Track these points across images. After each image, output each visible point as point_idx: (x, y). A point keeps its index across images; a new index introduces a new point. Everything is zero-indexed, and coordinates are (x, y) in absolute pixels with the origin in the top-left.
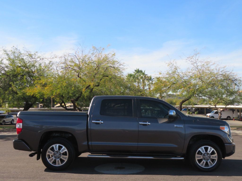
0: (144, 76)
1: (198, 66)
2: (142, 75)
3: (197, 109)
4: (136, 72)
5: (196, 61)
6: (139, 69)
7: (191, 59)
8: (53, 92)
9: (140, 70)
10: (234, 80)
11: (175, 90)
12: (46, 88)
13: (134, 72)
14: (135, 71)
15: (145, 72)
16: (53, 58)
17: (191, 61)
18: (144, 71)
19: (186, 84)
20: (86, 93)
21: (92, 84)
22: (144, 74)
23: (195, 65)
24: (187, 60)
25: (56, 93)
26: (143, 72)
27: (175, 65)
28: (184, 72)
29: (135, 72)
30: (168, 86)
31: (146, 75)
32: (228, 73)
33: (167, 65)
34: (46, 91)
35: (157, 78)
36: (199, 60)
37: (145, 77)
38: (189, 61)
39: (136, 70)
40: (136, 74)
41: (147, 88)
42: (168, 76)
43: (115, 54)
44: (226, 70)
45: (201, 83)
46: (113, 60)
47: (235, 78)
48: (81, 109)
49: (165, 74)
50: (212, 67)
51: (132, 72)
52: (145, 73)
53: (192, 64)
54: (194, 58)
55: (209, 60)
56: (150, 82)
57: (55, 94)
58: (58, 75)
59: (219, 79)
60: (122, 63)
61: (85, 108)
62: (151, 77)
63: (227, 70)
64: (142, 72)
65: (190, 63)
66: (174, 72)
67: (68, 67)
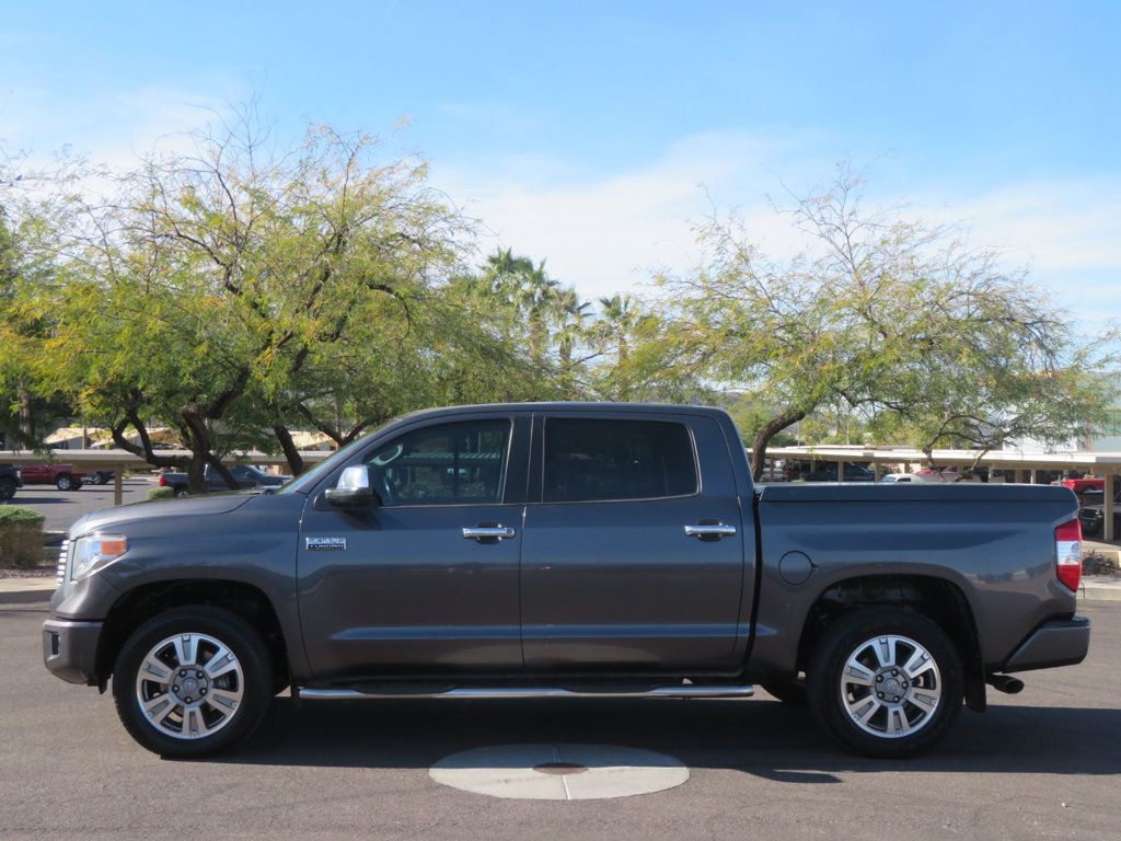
0: (539, 291)
1: (856, 245)
2: (527, 287)
3: (796, 468)
4: (495, 269)
5: (845, 219)
6: (509, 254)
7: (820, 209)
8: (86, 365)
9: (515, 255)
10: (1032, 324)
11: (737, 369)
12: (49, 344)
13: (484, 268)
14: (493, 260)
15: (545, 269)
16: (73, 177)
17: (817, 217)
18: (542, 265)
19: (796, 340)
20: (269, 374)
21: (310, 326)
22: (538, 278)
23: (840, 239)
24: (803, 216)
25: (103, 372)
26: (536, 268)
27: (737, 236)
28: (779, 275)
29: (490, 265)
30: (704, 348)
31: (551, 284)
32: (1001, 286)
33: (696, 234)
34: (51, 360)
35: (607, 303)
36: (861, 217)
37: (545, 293)
38: (811, 218)
39: (496, 254)
40: (494, 278)
41: (553, 352)
42: (697, 294)
43: (425, 166)
44: (994, 271)
45: (864, 334)
46: (422, 201)
47: (1038, 314)
48: (224, 459)
49: (685, 285)
50: (926, 255)
51: (476, 265)
52: (545, 275)
53: (822, 235)
54: (834, 203)
55: (908, 218)
56: (571, 320)
57: (97, 376)
58: (113, 275)
59: (959, 314)
60: (469, 222)
61: (242, 457)
62: (573, 296)
63: (1003, 272)
64: (532, 269)
65: (816, 230)
66: (731, 277)
67: (174, 233)
